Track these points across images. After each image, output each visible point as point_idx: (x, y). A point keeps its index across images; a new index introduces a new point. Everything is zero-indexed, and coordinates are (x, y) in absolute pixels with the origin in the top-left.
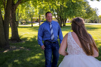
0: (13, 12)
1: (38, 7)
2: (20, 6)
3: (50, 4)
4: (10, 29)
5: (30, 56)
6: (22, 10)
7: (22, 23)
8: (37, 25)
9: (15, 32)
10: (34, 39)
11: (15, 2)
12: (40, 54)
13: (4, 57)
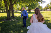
0: (12, 7)
1: (21, 5)
2: (14, 5)
3: (25, 4)
4: (11, 13)
5: (18, 23)
6: (15, 6)
7: (15, 11)
8: (20, 12)
9: (13, 14)
10: (20, 17)
11: (13, 4)
12: (22, 22)
13: (9, 23)
